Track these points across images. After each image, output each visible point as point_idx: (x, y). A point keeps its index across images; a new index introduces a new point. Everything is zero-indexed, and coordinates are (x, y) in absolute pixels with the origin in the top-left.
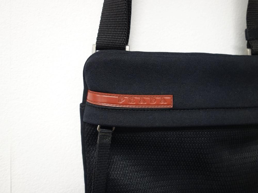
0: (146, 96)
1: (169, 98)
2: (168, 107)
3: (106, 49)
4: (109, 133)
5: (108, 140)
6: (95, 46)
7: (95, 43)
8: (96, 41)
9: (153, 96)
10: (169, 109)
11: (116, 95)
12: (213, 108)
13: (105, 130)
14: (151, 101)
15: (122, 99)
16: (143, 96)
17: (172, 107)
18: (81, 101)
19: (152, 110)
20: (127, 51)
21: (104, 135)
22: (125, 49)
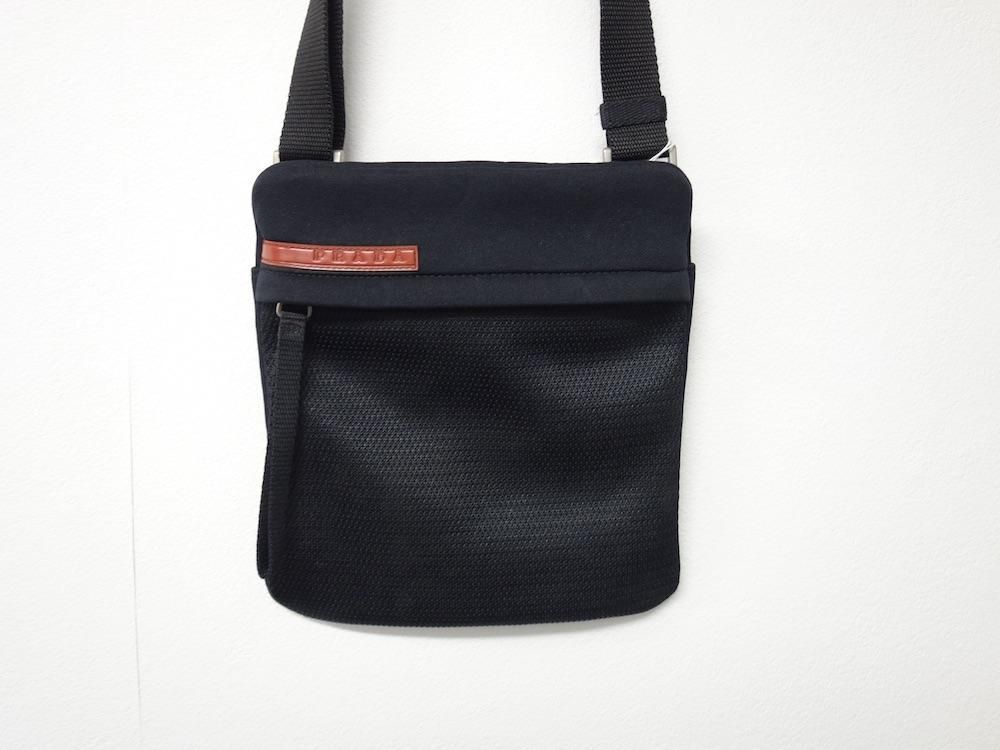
0: (367, 248)
1: (410, 251)
2: (410, 269)
3: (297, 159)
4: (300, 320)
5: (298, 334)
6: (278, 153)
7: (277, 148)
8: (278, 143)
9: (379, 248)
10: (413, 274)
11: (309, 246)
12: (504, 273)
13: (293, 315)
14: (376, 258)
15: (320, 255)
16: (361, 248)
17: (416, 269)
18: (254, 265)
19: (379, 275)
20: (337, 163)
21: (290, 324)
22: (331, 158)
